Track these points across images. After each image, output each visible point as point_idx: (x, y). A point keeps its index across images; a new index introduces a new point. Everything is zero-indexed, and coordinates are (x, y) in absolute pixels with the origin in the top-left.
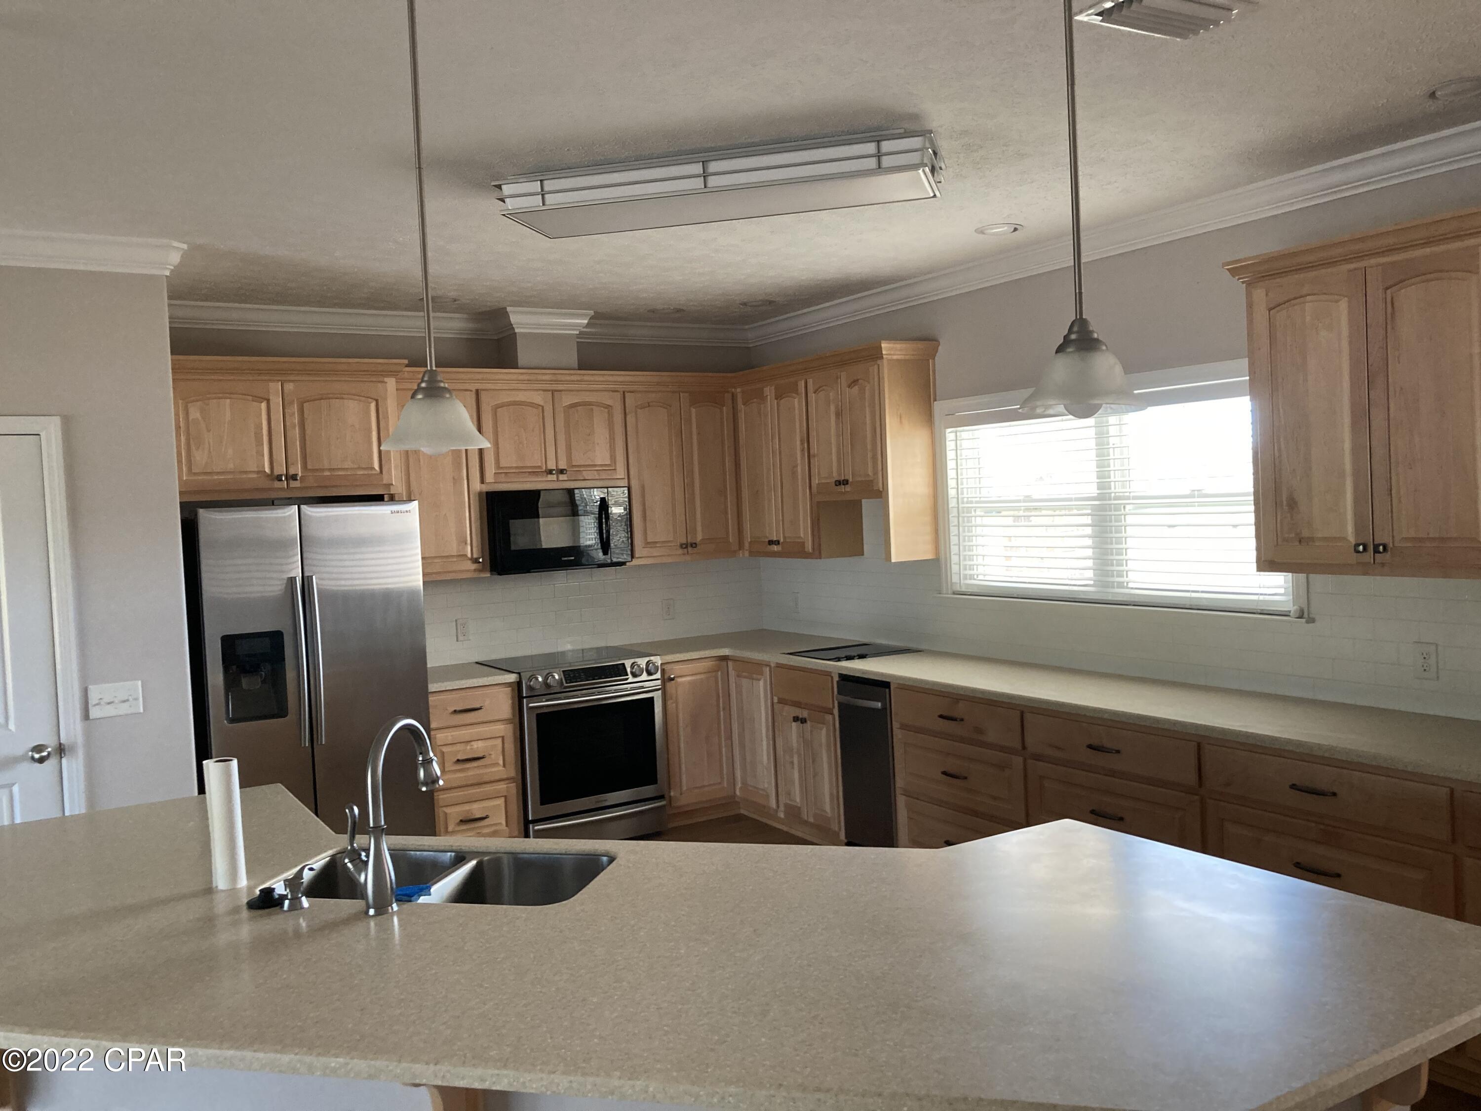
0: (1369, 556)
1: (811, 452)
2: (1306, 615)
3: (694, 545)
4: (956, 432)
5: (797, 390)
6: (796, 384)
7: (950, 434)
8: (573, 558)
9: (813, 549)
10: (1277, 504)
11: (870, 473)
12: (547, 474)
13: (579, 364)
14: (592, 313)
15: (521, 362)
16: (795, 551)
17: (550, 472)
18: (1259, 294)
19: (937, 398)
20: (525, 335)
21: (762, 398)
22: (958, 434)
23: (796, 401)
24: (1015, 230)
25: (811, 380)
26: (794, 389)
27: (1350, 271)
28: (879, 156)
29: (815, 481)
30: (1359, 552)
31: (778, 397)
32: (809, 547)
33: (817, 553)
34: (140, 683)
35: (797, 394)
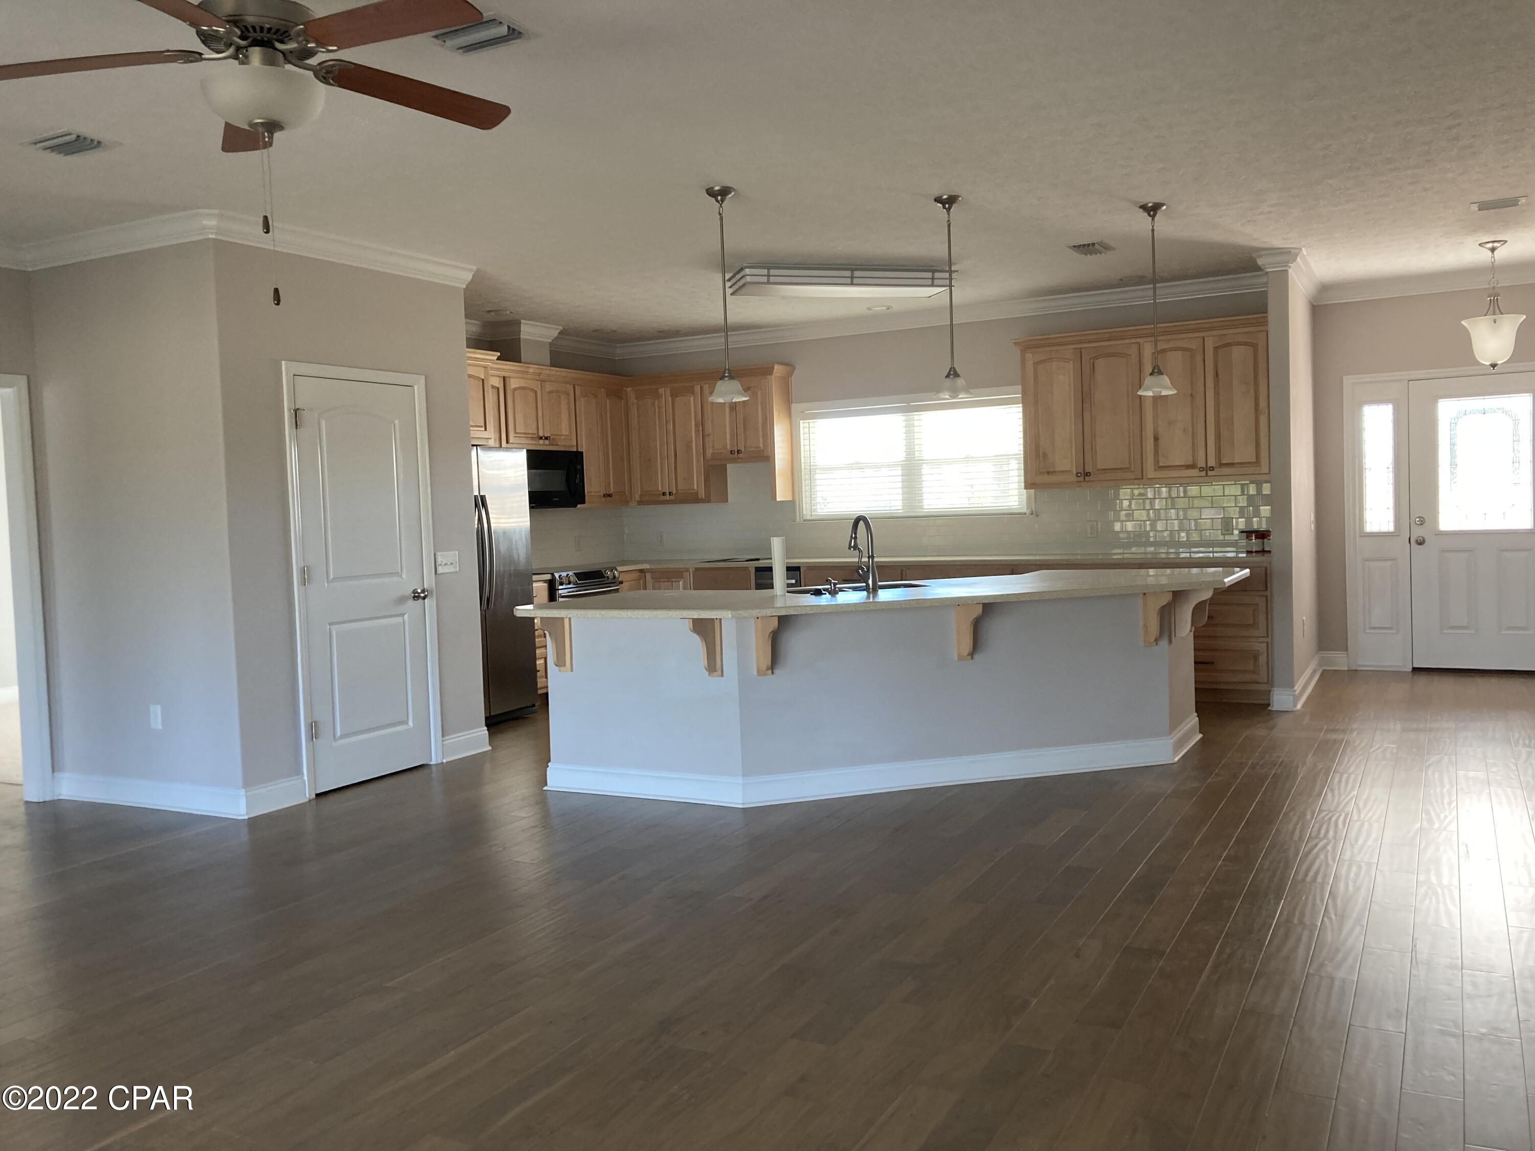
0: (1082, 479)
1: (706, 432)
2: (1034, 512)
3: (610, 495)
4: (809, 423)
5: (693, 391)
6: (693, 387)
7: (803, 424)
8: (557, 499)
9: (705, 497)
10: (1038, 456)
11: (761, 446)
12: (539, 439)
13: (551, 363)
14: (561, 328)
15: (523, 360)
16: (693, 499)
17: (541, 438)
18: (1029, 356)
19: (793, 402)
20: (526, 340)
21: (657, 396)
22: (810, 424)
23: (692, 398)
24: (888, 308)
25: (707, 386)
26: (691, 391)
27: (1074, 349)
28: (933, 279)
29: (709, 453)
30: (1079, 476)
31: (674, 395)
32: (702, 494)
33: (707, 500)
34: (457, 552)
35: (693, 394)
